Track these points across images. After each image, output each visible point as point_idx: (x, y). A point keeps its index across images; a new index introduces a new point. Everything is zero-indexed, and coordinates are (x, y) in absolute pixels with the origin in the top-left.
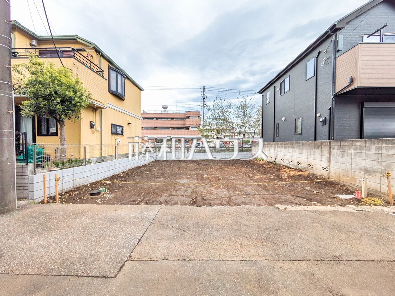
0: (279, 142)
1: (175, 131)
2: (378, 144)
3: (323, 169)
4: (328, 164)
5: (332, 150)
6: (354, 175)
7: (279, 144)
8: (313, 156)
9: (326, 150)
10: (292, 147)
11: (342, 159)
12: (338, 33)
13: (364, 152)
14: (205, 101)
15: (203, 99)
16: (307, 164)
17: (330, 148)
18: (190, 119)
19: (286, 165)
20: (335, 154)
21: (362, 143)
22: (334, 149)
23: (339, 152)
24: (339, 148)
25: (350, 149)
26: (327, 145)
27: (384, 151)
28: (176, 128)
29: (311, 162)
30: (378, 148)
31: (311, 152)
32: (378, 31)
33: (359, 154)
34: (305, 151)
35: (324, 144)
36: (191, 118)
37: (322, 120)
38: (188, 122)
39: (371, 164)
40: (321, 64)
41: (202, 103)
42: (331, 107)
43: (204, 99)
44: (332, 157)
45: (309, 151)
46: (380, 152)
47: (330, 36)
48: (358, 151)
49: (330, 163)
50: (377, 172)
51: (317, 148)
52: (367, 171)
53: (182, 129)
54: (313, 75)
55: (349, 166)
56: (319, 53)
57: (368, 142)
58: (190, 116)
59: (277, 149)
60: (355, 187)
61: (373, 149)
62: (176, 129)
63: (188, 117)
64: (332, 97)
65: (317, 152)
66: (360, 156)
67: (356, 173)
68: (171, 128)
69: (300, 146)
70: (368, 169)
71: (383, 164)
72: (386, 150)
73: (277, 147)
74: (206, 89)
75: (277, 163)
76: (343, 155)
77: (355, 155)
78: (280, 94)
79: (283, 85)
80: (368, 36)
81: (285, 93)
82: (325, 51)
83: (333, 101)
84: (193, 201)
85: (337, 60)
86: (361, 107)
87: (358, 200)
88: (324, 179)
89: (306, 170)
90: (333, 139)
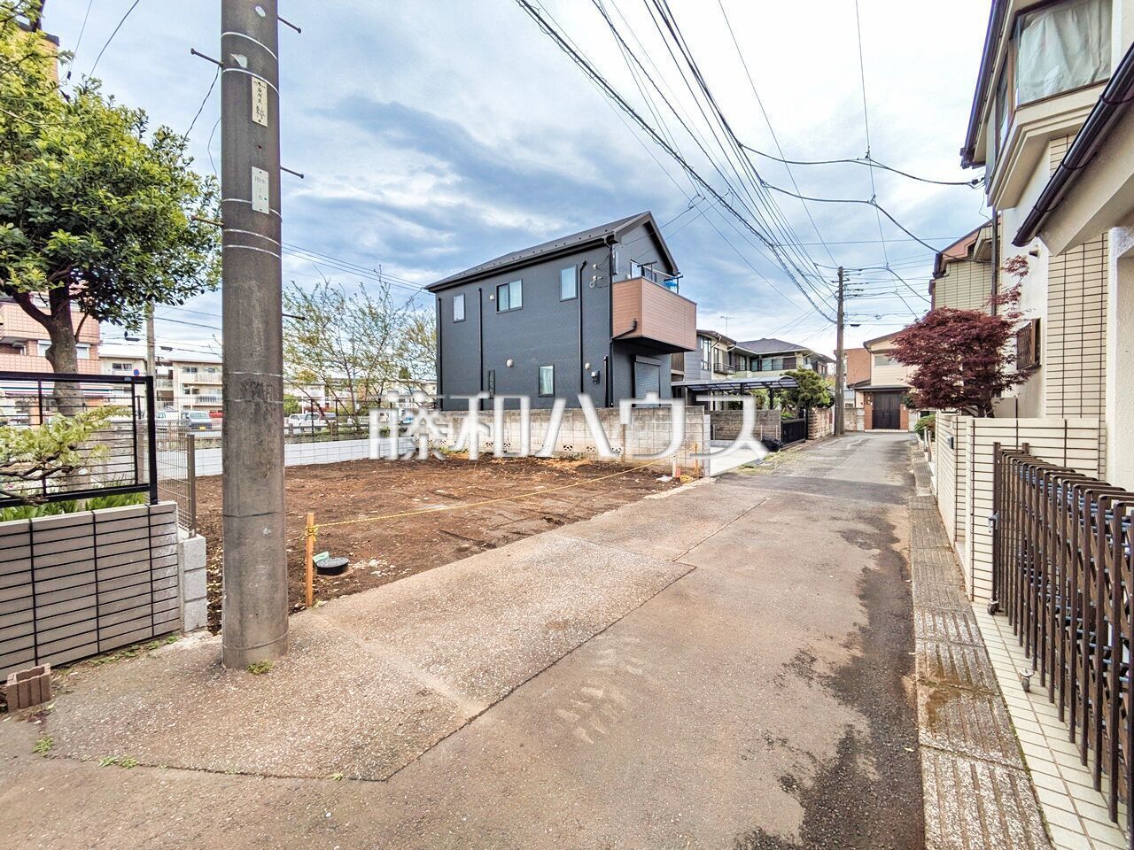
12: (613, 246)
16: (584, 447)
27: (688, 421)
32: (649, 264)
35: (614, 413)
37: (594, 376)
40: (589, 284)
42: (608, 356)
47: (603, 246)
54: (574, 295)
56: (585, 264)
60: (659, 468)
64: (609, 342)
71: (687, 435)
72: (689, 419)
78: (498, 310)
79: (503, 292)
80: (638, 266)
81: (510, 310)
82: (595, 266)
83: (611, 347)
84: (555, 521)
85: (614, 287)
86: (632, 361)
87: (678, 479)
88: (618, 465)
89: (582, 458)
90: (612, 406)
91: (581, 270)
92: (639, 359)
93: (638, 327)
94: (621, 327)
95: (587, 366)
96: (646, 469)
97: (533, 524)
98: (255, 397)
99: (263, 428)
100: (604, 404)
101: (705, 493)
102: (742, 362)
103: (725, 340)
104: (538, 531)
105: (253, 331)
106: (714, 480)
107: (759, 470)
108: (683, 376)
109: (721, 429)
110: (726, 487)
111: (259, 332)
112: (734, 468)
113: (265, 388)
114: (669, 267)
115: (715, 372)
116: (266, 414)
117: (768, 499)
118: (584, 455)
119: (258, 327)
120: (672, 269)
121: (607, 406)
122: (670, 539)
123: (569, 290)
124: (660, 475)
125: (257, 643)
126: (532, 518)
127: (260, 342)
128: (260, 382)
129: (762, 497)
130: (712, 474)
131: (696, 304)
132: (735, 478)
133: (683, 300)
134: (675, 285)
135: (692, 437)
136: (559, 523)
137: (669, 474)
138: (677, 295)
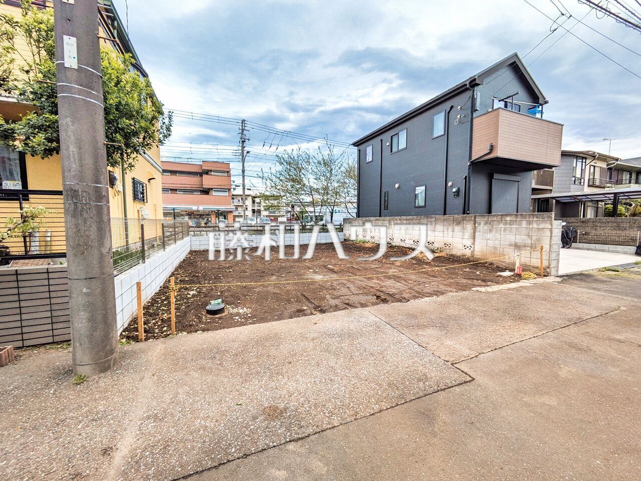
0: (396, 217)
1: (180, 196)
2: (529, 218)
3: (466, 247)
4: (472, 241)
5: (477, 225)
6: (503, 251)
7: (396, 219)
8: (451, 233)
9: (469, 227)
10: (418, 224)
11: (489, 236)
12: (476, 88)
13: (515, 226)
14: (245, 145)
15: (241, 142)
16: (443, 244)
17: (475, 224)
18: (211, 175)
19: (410, 246)
20: (482, 230)
21: (512, 217)
22: (480, 224)
23: (486, 227)
24: (486, 224)
25: (499, 224)
26: (471, 220)
27: (535, 226)
28: (181, 190)
29: (449, 240)
30: (529, 223)
31: (448, 229)
32: (510, 97)
33: (509, 229)
34: (439, 227)
35: (467, 219)
36: (212, 173)
37: (455, 191)
38: (208, 181)
39: (521, 239)
40: (454, 122)
41: (240, 148)
42: (467, 175)
43: (243, 142)
44: (476, 234)
45: (446, 228)
46: (531, 227)
47: (467, 89)
48: (508, 226)
49: (474, 241)
50: (527, 246)
51: (457, 224)
52: (517, 247)
53: (194, 193)
54: (442, 133)
55: (497, 242)
56: (452, 107)
57: (519, 217)
58: (211, 171)
59: (392, 226)
60: (504, 264)
61: (524, 224)
62: (182, 193)
63: (207, 172)
64: (469, 164)
65: (457, 228)
66: (510, 232)
67: (505, 249)
68: (171, 190)
69: (432, 221)
70: (519, 244)
71: (534, 238)
72: (537, 224)
73: (392, 223)
74: (248, 126)
75: (394, 244)
76: (491, 231)
77: (505, 230)
78: (391, 152)
79: (395, 140)
80: (500, 101)
81: (399, 151)
82: (459, 107)
83: (469, 168)
84: (382, 298)
85: (475, 121)
86: (490, 178)
87: (519, 276)
88: (468, 258)
89: (440, 251)
90: (469, 214)
91: (449, 113)
92: (496, 176)
93: (494, 150)
94: (479, 151)
95: (450, 184)
96: (491, 264)
97: (363, 299)
98: (74, 199)
99: (80, 221)
100: (462, 211)
101: (541, 292)
102: (626, 176)
103: (603, 158)
104: (363, 305)
105: (70, 154)
106: (559, 279)
107: (626, 275)
108: (551, 190)
109: (586, 234)
110: (573, 289)
111: (74, 154)
112: (592, 270)
113: (80, 193)
114: (535, 98)
115: (589, 186)
116: (82, 211)
117: (622, 308)
118: (442, 250)
119: (73, 151)
120: (538, 98)
121: (464, 213)
122: (468, 335)
123: (439, 128)
124: (504, 270)
125: (81, 362)
126: (366, 294)
127: (75, 161)
128: (76, 189)
129: (614, 304)
130: (561, 273)
131: (563, 125)
132: (589, 280)
133: (547, 123)
134: (539, 111)
135: (539, 240)
136: (385, 301)
137: (512, 270)
138: (541, 119)
